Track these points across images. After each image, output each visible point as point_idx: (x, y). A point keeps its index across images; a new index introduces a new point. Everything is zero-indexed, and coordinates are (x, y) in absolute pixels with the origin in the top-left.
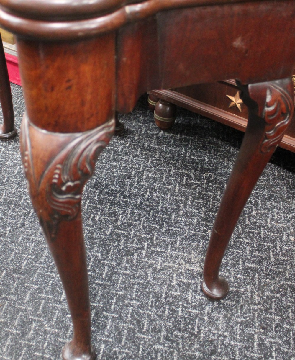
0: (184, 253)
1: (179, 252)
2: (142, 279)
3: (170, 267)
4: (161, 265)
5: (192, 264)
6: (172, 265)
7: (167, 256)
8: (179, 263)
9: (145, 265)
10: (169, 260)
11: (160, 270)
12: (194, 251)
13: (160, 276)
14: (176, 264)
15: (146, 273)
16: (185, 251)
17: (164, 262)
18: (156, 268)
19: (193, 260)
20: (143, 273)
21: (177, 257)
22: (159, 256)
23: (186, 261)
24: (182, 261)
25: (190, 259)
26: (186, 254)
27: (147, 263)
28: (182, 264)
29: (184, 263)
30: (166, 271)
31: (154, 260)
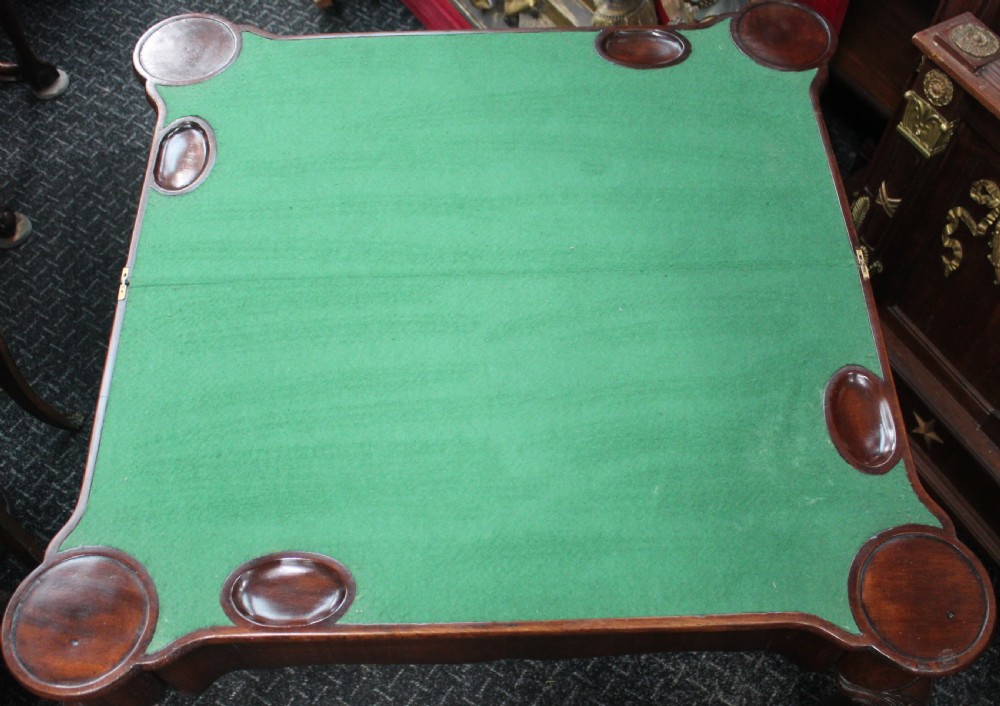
0: (725, 669)
1: (718, 664)
2: (644, 693)
3: (693, 688)
4: (680, 679)
5: (731, 694)
6: (697, 684)
7: (696, 666)
8: (708, 686)
9: (656, 670)
10: (697, 674)
11: (677, 687)
12: (743, 672)
13: (671, 697)
14: (705, 686)
15: (653, 685)
16: (728, 666)
17: (688, 674)
18: (671, 680)
19: (733, 688)
20: (648, 683)
21: (712, 672)
22: (684, 662)
23: (721, 685)
24: (716, 683)
25: (731, 684)
26: (727, 673)
27: (661, 666)
28: (714, 688)
29: (717, 688)
30: (684, 693)
31: (673, 666)
